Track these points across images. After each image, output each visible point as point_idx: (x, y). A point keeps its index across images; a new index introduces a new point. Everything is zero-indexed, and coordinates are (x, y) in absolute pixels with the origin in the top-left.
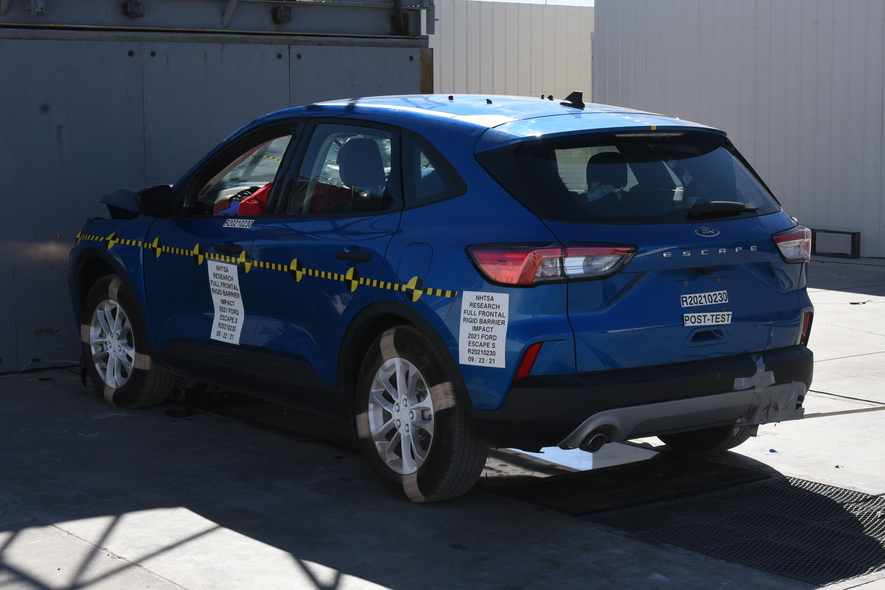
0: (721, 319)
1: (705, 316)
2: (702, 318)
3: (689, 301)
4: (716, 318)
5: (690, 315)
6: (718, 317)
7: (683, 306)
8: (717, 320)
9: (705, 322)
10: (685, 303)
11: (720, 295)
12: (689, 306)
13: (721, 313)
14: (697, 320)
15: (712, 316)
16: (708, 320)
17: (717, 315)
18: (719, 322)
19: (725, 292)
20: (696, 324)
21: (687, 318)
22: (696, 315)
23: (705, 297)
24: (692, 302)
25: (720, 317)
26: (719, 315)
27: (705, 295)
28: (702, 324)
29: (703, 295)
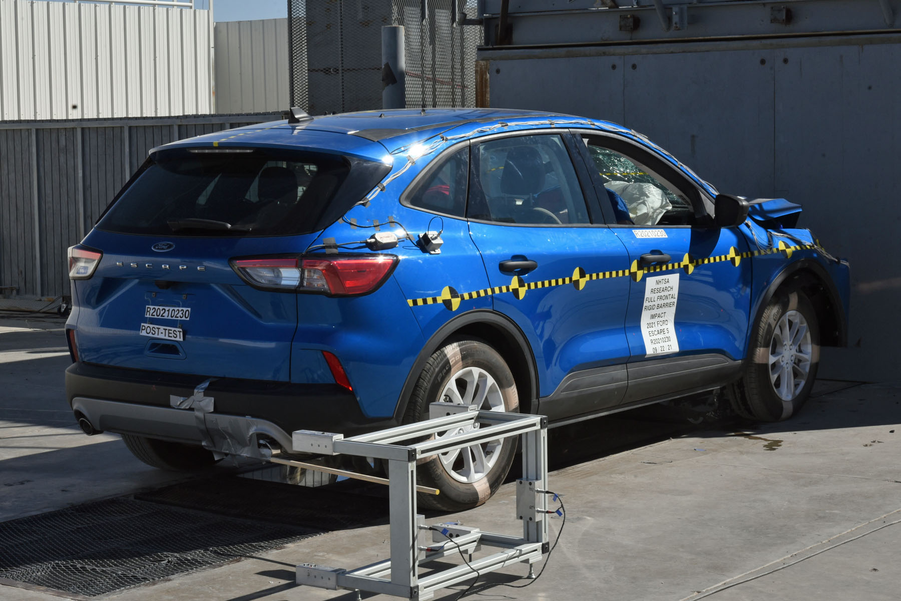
0: (173, 334)
1: (159, 329)
2: (156, 330)
3: (152, 311)
4: (169, 333)
5: (146, 325)
6: (170, 332)
7: (146, 316)
8: (170, 335)
9: (158, 335)
10: (148, 313)
11: (182, 312)
12: (151, 316)
13: (173, 329)
14: (152, 331)
15: (165, 330)
16: (162, 333)
17: (169, 330)
18: (171, 337)
19: (189, 309)
20: (150, 335)
21: (144, 328)
22: (151, 326)
23: (169, 311)
24: (155, 314)
25: (172, 332)
26: (171, 330)
27: (169, 310)
28: (156, 336)
29: (167, 308)
